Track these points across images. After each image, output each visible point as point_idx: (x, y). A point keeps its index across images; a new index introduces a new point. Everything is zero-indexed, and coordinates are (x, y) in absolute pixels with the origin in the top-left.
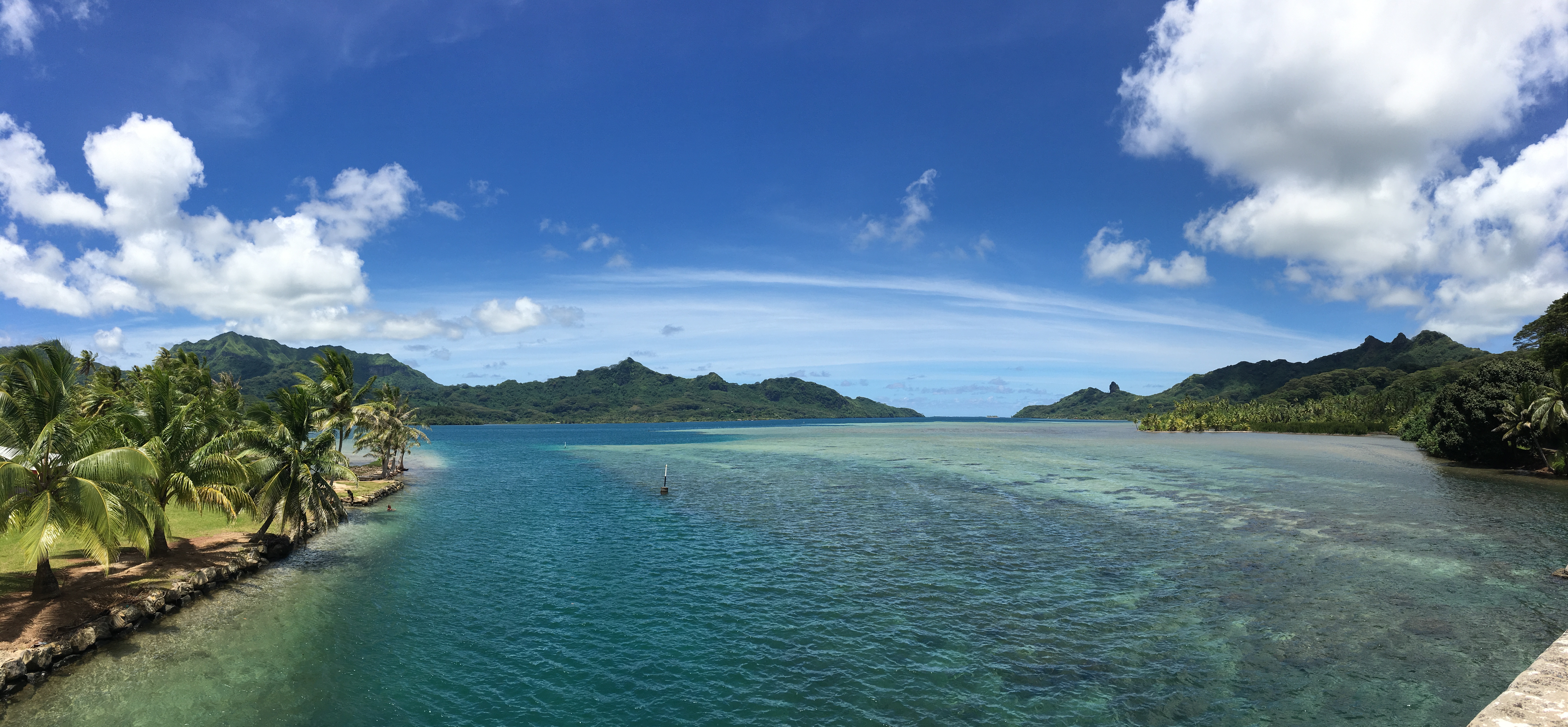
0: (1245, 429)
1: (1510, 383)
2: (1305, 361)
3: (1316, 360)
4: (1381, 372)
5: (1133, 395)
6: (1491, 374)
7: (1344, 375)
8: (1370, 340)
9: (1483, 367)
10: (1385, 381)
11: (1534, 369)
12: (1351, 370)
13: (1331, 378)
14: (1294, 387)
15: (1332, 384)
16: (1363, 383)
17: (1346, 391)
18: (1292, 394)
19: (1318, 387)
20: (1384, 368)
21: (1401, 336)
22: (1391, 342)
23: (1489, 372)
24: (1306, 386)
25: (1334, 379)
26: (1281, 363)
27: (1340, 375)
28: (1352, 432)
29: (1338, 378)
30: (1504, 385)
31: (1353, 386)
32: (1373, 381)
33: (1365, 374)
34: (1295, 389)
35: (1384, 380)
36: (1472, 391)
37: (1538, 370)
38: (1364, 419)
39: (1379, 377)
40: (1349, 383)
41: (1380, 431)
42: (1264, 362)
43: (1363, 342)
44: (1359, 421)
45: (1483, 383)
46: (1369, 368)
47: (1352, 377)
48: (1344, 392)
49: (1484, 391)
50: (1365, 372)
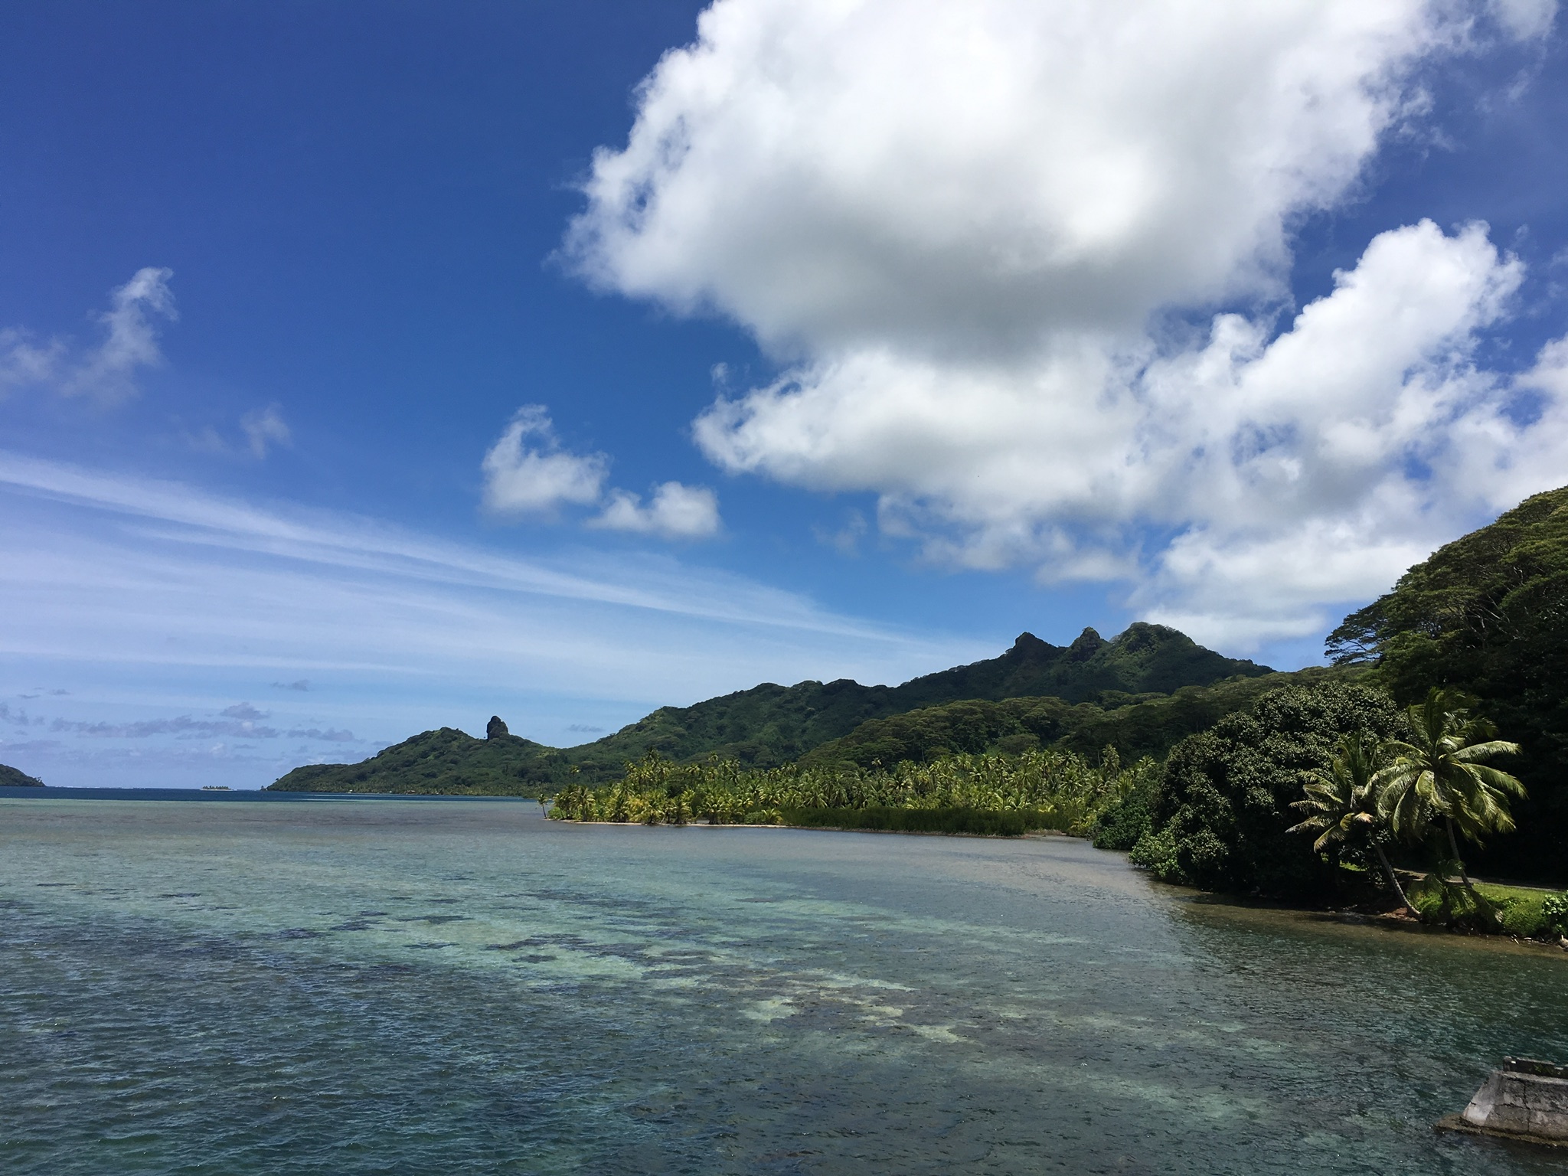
0: (771, 820)
1: (1323, 734)
2: (894, 683)
3: (916, 682)
4: (1048, 706)
5: (536, 745)
6: (1284, 714)
7: (973, 712)
8: (1027, 642)
9: (1266, 700)
10: (1058, 725)
11: (1372, 705)
12: (989, 703)
13: (947, 719)
14: (872, 736)
15: (949, 732)
16: (1011, 730)
17: (978, 745)
18: (868, 751)
19: (920, 736)
20: (1055, 699)
21: (1090, 635)
22: (1068, 644)
23: (1280, 709)
24: (896, 735)
25: (954, 720)
26: (845, 687)
27: (964, 712)
28: (993, 831)
29: (960, 719)
30: (1310, 736)
31: (992, 735)
32: (1033, 725)
33: (1016, 711)
34: (874, 741)
35: (1055, 724)
36: (1246, 750)
37: (1381, 707)
38: (1017, 803)
39: (1044, 718)
40: (983, 730)
41: (1049, 828)
42: (807, 685)
43: (1013, 645)
44: (1007, 808)
45: (1267, 733)
46: (1026, 698)
47: (990, 717)
48: (974, 748)
49: (1269, 749)
50: (1016, 707)
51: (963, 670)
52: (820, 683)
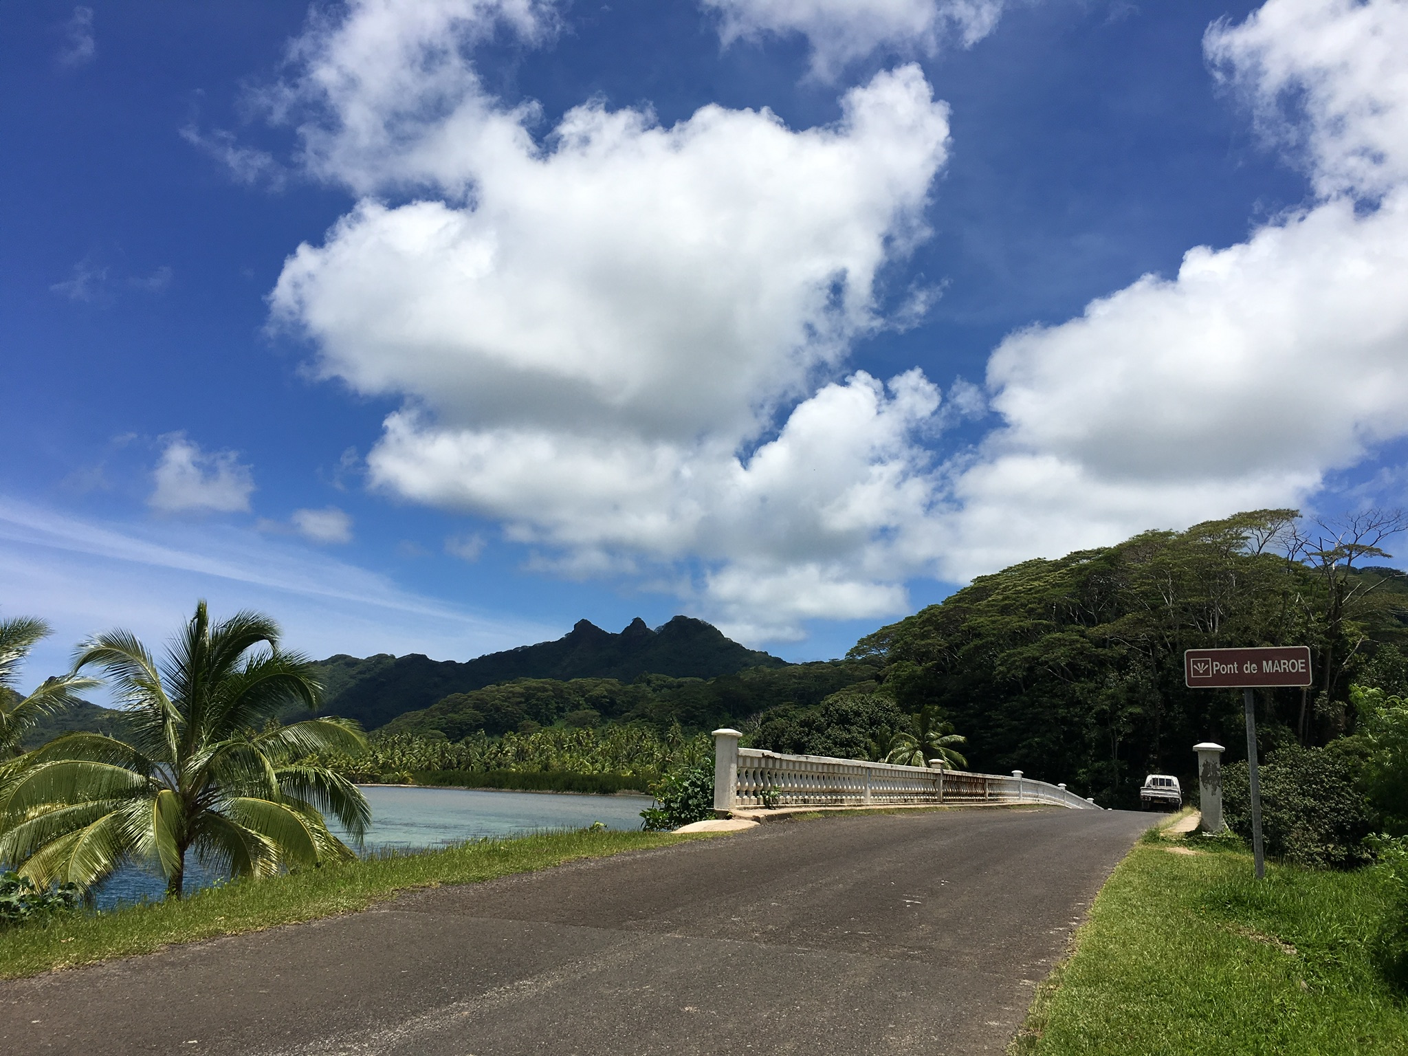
2: (462, 659)
3: (483, 658)
4: (608, 686)
7: (545, 690)
8: (584, 628)
12: (559, 682)
13: (522, 695)
14: (455, 708)
15: (524, 706)
16: (578, 707)
17: (547, 718)
18: (451, 722)
19: (498, 709)
20: (612, 680)
21: (637, 623)
22: (619, 632)
24: (476, 707)
25: (528, 696)
26: (418, 661)
27: (538, 689)
29: (534, 695)
31: (562, 710)
32: (597, 703)
33: (580, 691)
34: (456, 713)
35: (614, 702)
39: (604, 697)
40: (554, 706)
41: (629, 788)
42: (381, 658)
43: (571, 630)
44: (595, 772)
46: (589, 680)
47: (559, 694)
48: (552, 721)
50: (581, 687)
51: (525, 650)
52: (393, 657)
